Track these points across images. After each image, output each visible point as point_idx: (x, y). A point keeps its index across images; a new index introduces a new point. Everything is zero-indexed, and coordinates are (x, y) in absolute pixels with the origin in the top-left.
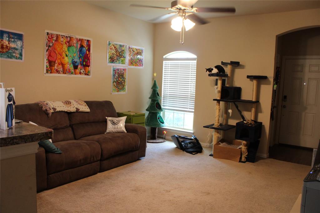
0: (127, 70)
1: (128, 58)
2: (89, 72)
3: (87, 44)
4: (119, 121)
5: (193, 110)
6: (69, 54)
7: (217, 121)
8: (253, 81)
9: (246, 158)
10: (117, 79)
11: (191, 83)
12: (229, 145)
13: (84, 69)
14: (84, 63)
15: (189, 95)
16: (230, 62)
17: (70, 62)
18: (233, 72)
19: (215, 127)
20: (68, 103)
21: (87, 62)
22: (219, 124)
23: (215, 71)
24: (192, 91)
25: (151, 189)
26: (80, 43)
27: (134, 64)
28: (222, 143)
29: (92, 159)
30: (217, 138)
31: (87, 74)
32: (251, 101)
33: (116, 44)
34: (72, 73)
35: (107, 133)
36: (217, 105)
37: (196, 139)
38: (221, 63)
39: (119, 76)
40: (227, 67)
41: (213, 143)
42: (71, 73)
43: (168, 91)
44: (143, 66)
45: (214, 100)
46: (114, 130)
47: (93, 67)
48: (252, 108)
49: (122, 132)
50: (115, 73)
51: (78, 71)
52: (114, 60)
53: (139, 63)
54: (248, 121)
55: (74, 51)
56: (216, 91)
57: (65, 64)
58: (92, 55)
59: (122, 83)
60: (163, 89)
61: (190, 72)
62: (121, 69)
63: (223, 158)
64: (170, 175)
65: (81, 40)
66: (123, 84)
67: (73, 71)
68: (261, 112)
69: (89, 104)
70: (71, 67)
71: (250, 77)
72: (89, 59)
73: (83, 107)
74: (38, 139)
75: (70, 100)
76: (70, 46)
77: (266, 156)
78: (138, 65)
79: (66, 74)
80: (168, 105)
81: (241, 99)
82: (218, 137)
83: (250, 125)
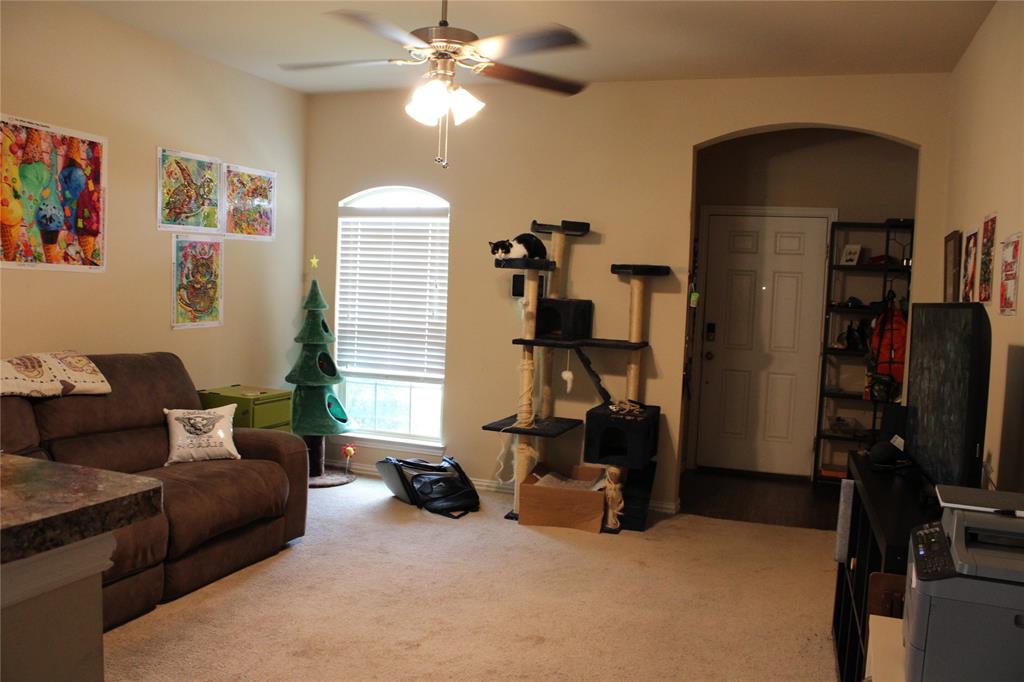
0: (222, 248)
1: (224, 205)
2: (96, 253)
3: (88, 156)
4: (212, 422)
5: (442, 376)
6: (25, 189)
7: (525, 408)
8: (629, 283)
9: (619, 516)
10: (192, 278)
11: (433, 287)
12: (564, 482)
13: (80, 243)
14: (80, 224)
15: (427, 326)
16: (560, 224)
17: (30, 217)
18: (567, 253)
19: (522, 426)
20: (30, 364)
21: (90, 218)
22: (532, 418)
23: (518, 251)
24: (436, 314)
25: (355, 642)
26: (63, 152)
27: (244, 225)
28: (542, 476)
29: (140, 557)
30: (526, 462)
31: (90, 261)
32: (626, 341)
33: (188, 160)
34: (37, 259)
35: (171, 464)
36: (524, 358)
37: (456, 467)
38: (530, 226)
39: (196, 266)
40: (550, 239)
41: (515, 477)
42: (35, 258)
43: (357, 316)
44: (273, 234)
45: (516, 342)
46: (197, 453)
47: (109, 239)
48: (629, 363)
49: (226, 459)
50: (185, 256)
51: (57, 249)
52: (180, 213)
53: (258, 222)
54: (623, 406)
55: (44, 181)
56: (520, 315)
57: (11, 226)
58: (107, 196)
59: (206, 292)
60: (337, 308)
61: (429, 260)
62: (202, 244)
63: (548, 525)
64: (403, 591)
65: (68, 142)
66: (211, 293)
67: (40, 249)
68: (655, 376)
69: (105, 364)
70: (35, 237)
71: (621, 271)
72: (95, 209)
73: (85, 376)
74: (120, 519)
75: (35, 355)
76: (27, 161)
77: (673, 507)
78: (256, 232)
79: (14, 260)
80: (356, 360)
81: (594, 337)
82: (531, 459)
83: (629, 418)
